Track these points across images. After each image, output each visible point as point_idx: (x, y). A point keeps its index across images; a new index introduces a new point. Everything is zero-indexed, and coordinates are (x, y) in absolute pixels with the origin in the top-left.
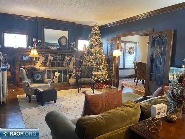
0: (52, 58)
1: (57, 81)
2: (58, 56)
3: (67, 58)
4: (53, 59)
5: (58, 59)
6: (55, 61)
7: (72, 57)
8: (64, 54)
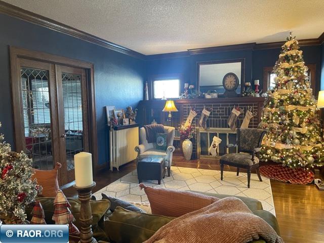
0: (208, 113)
1: (218, 151)
2: (220, 108)
3: (236, 112)
4: (211, 114)
5: (220, 114)
6: (214, 117)
7: (245, 111)
8: (231, 105)
